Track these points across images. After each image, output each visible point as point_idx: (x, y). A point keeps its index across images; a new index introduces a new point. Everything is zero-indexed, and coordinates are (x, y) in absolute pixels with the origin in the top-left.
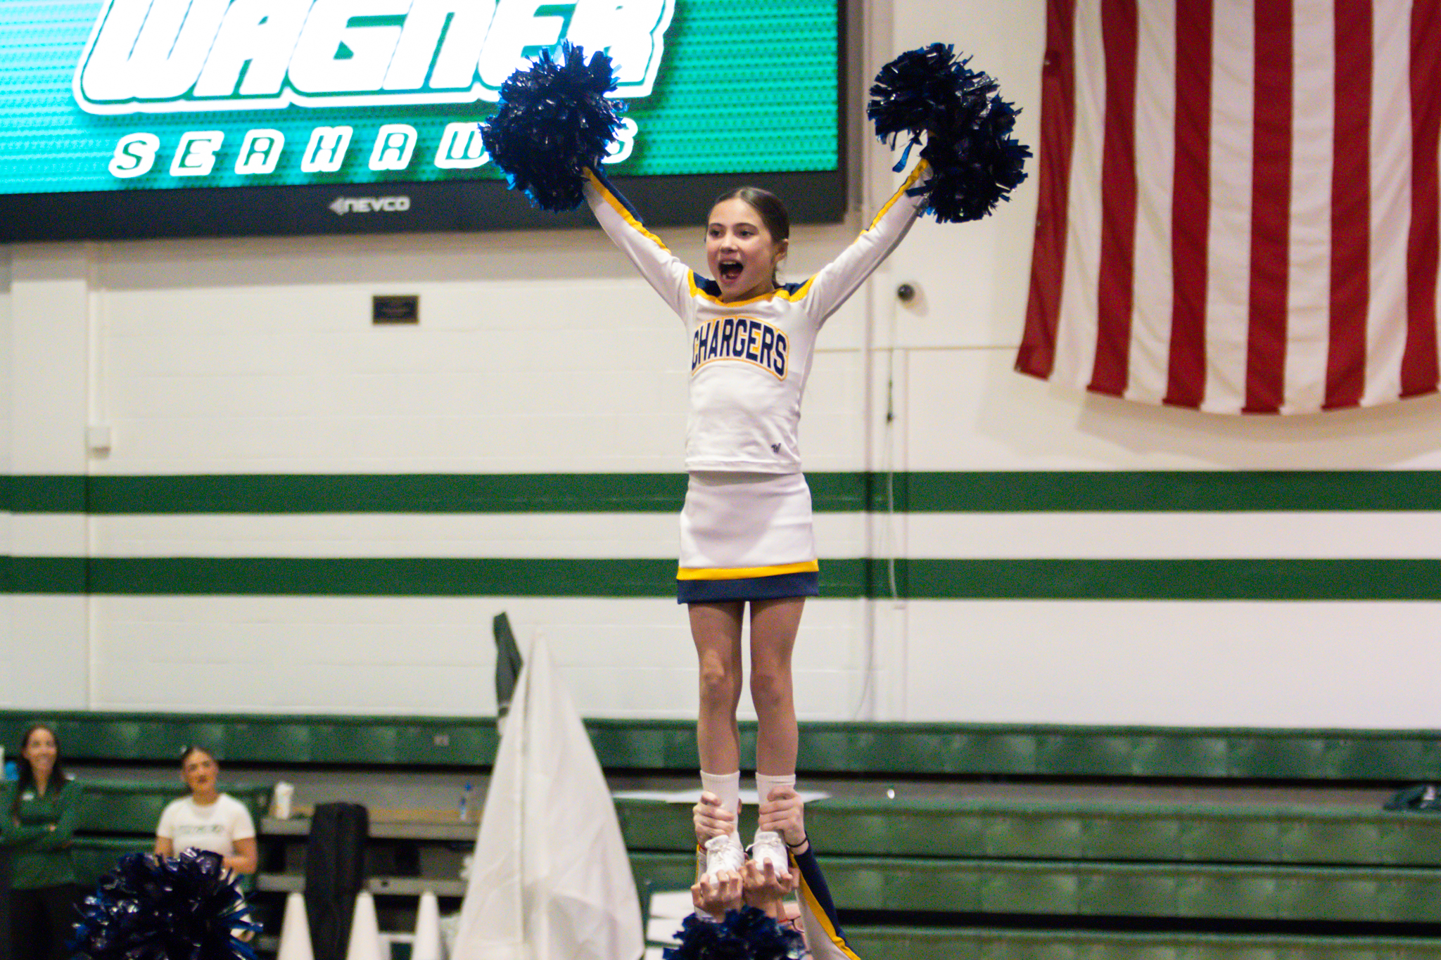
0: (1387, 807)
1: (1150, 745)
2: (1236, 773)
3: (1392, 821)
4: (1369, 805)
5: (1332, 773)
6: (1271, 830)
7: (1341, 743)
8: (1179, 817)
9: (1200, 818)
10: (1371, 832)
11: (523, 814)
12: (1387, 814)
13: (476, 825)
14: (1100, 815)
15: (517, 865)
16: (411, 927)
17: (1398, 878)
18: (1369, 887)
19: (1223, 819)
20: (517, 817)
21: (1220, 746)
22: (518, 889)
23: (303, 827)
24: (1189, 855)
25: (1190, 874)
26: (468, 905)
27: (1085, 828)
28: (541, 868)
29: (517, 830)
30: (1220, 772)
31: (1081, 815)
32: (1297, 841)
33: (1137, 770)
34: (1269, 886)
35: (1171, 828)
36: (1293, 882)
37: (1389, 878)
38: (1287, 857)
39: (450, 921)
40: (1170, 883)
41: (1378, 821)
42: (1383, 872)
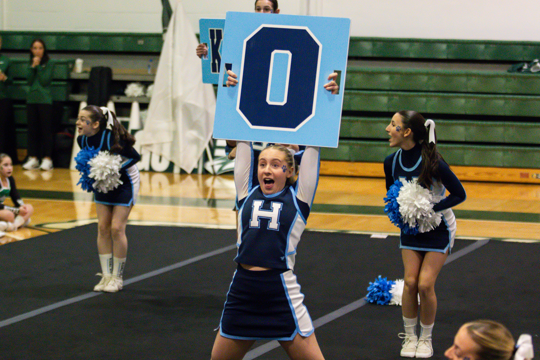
0: (509, 71)
1: (416, 45)
2: (451, 57)
3: (511, 76)
4: (502, 70)
5: (488, 58)
6: (464, 80)
7: (491, 46)
8: (427, 74)
9: (436, 74)
10: (503, 81)
11: (173, 71)
12: (509, 74)
13: (154, 75)
14: (397, 73)
15: (170, 91)
16: (128, 115)
17: (513, 99)
18: (501, 102)
19: (445, 75)
20: (170, 72)
21: (444, 47)
22: (170, 100)
23: (86, 76)
24: (431, 89)
25: (432, 96)
26: (151, 107)
27: (391, 78)
28: (180, 92)
29: (170, 77)
30: (444, 57)
31: (389, 73)
32: (473, 84)
33: (412, 55)
34: (462, 101)
35: (425, 78)
36: (472, 100)
37: (510, 99)
38: (470, 90)
39: (144, 113)
40: (424, 100)
41: (505, 76)
42: (507, 96)
